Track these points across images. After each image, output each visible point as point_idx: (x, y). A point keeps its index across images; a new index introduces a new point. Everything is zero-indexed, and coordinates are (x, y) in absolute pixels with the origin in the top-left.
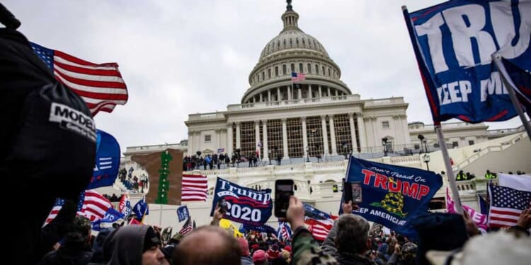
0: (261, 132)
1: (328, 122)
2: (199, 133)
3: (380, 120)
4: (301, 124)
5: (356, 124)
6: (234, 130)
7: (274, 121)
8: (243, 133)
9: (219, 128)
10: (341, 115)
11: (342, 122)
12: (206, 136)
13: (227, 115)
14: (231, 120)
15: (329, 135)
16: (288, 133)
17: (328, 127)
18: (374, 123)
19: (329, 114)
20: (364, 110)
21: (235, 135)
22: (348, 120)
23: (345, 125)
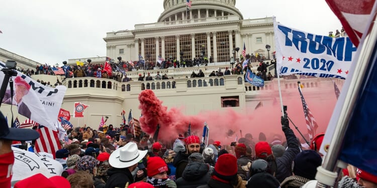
0: (160, 46)
1: (212, 38)
2: (114, 47)
3: (255, 36)
4: (191, 40)
5: (234, 40)
6: (140, 45)
7: (170, 37)
8: (146, 47)
9: (130, 44)
10: (223, 32)
11: (223, 37)
12: (120, 50)
13: (134, 33)
14: (138, 36)
15: (212, 48)
16: (180, 47)
17: (212, 42)
18: (249, 39)
19: (213, 31)
20: (242, 28)
21: (140, 49)
22: (228, 36)
23: (225, 41)
